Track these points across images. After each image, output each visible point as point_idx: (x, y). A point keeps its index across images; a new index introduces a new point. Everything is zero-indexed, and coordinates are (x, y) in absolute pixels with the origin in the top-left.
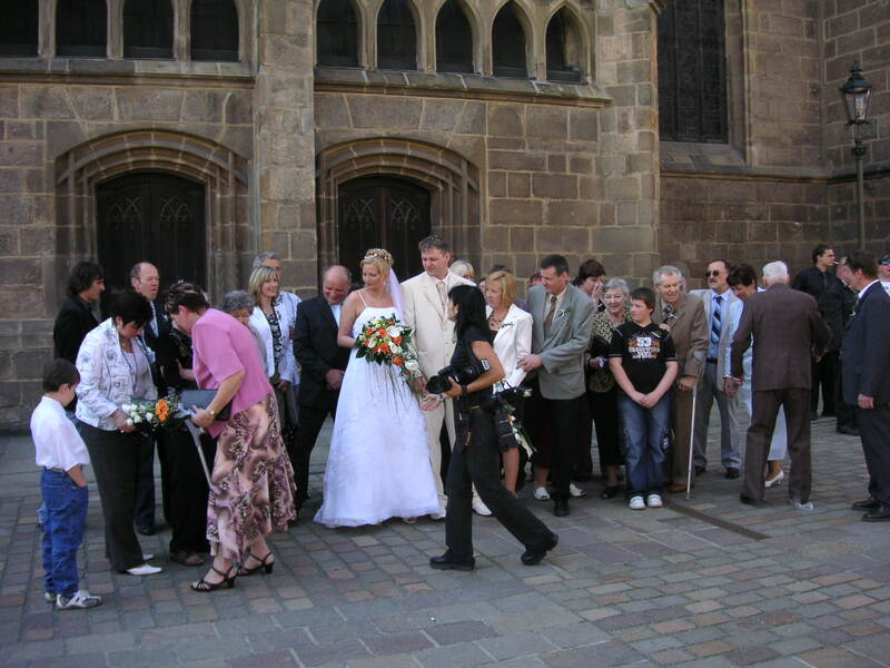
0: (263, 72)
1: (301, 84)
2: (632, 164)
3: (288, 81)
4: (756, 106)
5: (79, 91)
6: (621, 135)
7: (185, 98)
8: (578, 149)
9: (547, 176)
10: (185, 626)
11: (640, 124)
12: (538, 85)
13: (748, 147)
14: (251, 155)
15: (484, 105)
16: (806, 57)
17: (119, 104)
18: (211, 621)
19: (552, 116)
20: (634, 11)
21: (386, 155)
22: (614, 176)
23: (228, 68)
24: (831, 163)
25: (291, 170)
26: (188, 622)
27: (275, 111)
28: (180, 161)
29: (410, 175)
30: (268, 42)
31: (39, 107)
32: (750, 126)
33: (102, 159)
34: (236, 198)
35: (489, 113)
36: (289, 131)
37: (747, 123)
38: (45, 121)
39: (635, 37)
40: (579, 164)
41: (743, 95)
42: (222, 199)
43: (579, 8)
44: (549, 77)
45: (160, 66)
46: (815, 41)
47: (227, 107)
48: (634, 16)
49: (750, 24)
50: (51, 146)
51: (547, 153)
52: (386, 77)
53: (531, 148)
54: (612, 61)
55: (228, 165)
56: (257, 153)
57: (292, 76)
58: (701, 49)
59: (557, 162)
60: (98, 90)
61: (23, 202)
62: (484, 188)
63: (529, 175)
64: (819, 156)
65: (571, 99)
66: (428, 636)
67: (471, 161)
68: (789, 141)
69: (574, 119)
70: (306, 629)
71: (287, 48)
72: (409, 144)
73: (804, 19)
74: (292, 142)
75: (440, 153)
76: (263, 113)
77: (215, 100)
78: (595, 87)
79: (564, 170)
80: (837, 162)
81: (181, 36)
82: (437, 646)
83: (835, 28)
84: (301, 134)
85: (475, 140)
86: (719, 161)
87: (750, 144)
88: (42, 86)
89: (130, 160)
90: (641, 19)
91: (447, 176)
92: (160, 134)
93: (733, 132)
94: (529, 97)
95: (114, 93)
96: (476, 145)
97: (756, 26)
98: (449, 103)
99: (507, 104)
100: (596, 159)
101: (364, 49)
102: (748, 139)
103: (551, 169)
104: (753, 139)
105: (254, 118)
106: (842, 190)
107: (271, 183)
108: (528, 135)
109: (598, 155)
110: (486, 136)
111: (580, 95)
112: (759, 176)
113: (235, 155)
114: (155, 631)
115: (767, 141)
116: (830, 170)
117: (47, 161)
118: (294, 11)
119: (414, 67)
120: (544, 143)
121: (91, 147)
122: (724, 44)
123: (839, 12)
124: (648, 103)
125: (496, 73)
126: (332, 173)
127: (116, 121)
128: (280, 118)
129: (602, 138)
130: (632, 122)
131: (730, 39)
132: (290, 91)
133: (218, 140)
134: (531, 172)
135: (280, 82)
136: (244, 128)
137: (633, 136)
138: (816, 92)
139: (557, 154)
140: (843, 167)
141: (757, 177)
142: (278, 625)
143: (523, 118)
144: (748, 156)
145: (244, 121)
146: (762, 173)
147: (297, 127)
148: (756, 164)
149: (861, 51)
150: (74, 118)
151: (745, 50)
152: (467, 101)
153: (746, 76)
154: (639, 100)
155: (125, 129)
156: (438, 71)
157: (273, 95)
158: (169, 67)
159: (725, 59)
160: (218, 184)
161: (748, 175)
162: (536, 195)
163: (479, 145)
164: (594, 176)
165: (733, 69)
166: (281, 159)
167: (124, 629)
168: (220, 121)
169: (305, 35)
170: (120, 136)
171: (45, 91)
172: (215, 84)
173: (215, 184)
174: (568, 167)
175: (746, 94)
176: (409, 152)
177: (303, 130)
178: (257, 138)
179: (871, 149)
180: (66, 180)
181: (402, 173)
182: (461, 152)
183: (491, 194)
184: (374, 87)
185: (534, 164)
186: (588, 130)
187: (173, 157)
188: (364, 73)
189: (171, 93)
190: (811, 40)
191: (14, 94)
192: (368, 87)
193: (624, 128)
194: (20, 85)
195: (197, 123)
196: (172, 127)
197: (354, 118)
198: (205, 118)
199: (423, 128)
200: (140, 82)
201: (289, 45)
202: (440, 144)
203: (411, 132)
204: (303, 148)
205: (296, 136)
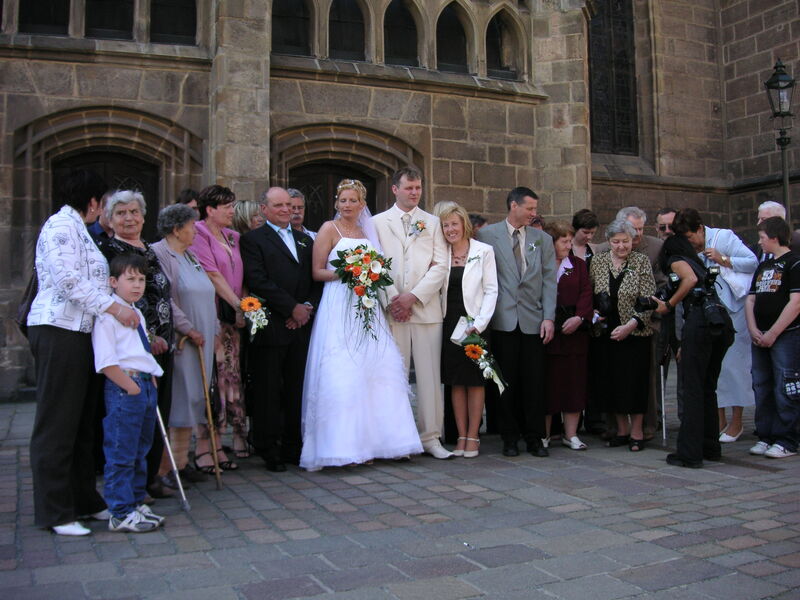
0: (221, 53)
1: (257, 67)
2: (567, 156)
3: (246, 63)
4: (664, 122)
5: (41, 66)
6: (556, 130)
7: (143, 79)
8: (516, 142)
9: (488, 166)
10: (174, 556)
11: (575, 119)
12: (479, 80)
13: (657, 159)
14: (206, 135)
15: (429, 97)
16: (709, 79)
17: (79, 81)
18: (205, 551)
19: (493, 110)
20: (567, 15)
21: (337, 141)
22: (549, 168)
23: (187, 51)
24: (731, 174)
25: (246, 148)
26: (176, 552)
28: (136, 139)
29: (357, 161)
30: (226, 25)
32: (659, 138)
33: (61, 134)
34: (190, 176)
35: (434, 105)
36: (246, 109)
37: (656, 136)
38: (6, 94)
39: (569, 40)
40: (517, 157)
41: (652, 112)
42: (177, 178)
43: (516, 10)
44: (489, 74)
45: (120, 46)
46: (716, 64)
47: (184, 89)
48: (569, 20)
49: (659, 46)
50: (10, 119)
51: (488, 145)
52: (339, 66)
53: (473, 139)
54: (547, 61)
55: (184, 144)
56: (213, 131)
57: (249, 58)
58: (614, 69)
59: (497, 154)
60: (59, 66)
62: (429, 177)
63: (470, 164)
64: (720, 168)
65: (510, 95)
66: (468, 560)
67: (417, 149)
68: (694, 154)
69: (512, 113)
70: (321, 557)
71: (244, 32)
72: (357, 131)
73: (705, 45)
74: (248, 122)
75: (387, 141)
76: (220, 91)
77: (172, 81)
78: (533, 86)
79: (504, 161)
80: (737, 174)
81: (141, 19)
82: (485, 568)
83: (734, 53)
84: (257, 114)
85: (420, 130)
86: (632, 170)
87: (660, 156)
88: (4, 60)
89: (88, 136)
90: (575, 23)
91: (394, 164)
92: (118, 112)
93: (643, 146)
94: (471, 90)
95: (74, 70)
96: (422, 134)
97: (664, 49)
98: (397, 93)
99: (450, 97)
100: (533, 152)
101: (316, 39)
102: (657, 152)
103: (491, 160)
104: (661, 151)
105: (210, 100)
106: (742, 199)
107: (227, 160)
108: (470, 127)
109: (534, 148)
110: (431, 126)
111: (519, 91)
112: (667, 185)
113: (191, 135)
114: (140, 561)
115: (674, 154)
116: (731, 181)
117: (6, 133)
119: (363, 58)
120: (485, 136)
121: (50, 122)
122: (634, 65)
123: (737, 38)
124: (581, 99)
125: (440, 68)
126: (284, 156)
127: (75, 98)
128: (236, 97)
129: (539, 132)
130: (566, 118)
131: (639, 60)
132: (247, 72)
133: (175, 118)
134: (473, 162)
135: (237, 64)
136: (199, 109)
137: (568, 130)
138: (717, 110)
139: (496, 145)
140: (743, 178)
141: (666, 186)
142: (286, 554)
143: (466, 110)
144: (658, 167)
145: (200, 102)
146: (672, 182)
147: (253, 107)
148: (664, 173)
149: (758, 73)
150: (34, 92)
151: (654, 70)
152: (413, 92)
153: (655, 94)
154: (574, 97)
155: (84, 105)
156: (386, 63)
157: (231, 75)
158: (128, 47)
159: (635, 79)
160: (173, 163)
161: (658, 184)
162: (477, 184)
163: (424, 134)
164: (530, 168)
165: (642, 88)
166: (237, 137)
167: (101, 559)
168: (177, 100)
169: (262, 21)
170: (79, 113)
171: (7, 65)
172: (173, 65)
173: (170, 164)
174: (507, 159)
175: (655, 110)
176: (358, 139)
177: (259, 110)
178: (213, 117)
179: (770, 161)
180: (24, 153)
181: (350, 159)
182: (407, 139)
183: (435, 182)
184: (327, 75)
185: (476, 154)
186: (525, 124)
187: (130, 135)
188: (316, 61)
189: (130, 72)
190: (711, 63)
192: (320, 74)
193: (559, 123)
195: (155, 102)
196: (130, 105)
197: (306, 104)
198: (163, 98)
199: (371, 116)
200: (100, 59)
201: (247, 29)
202: (388, 132)
203: (360, 119)
204: (258, 128)
205: (252, 115)
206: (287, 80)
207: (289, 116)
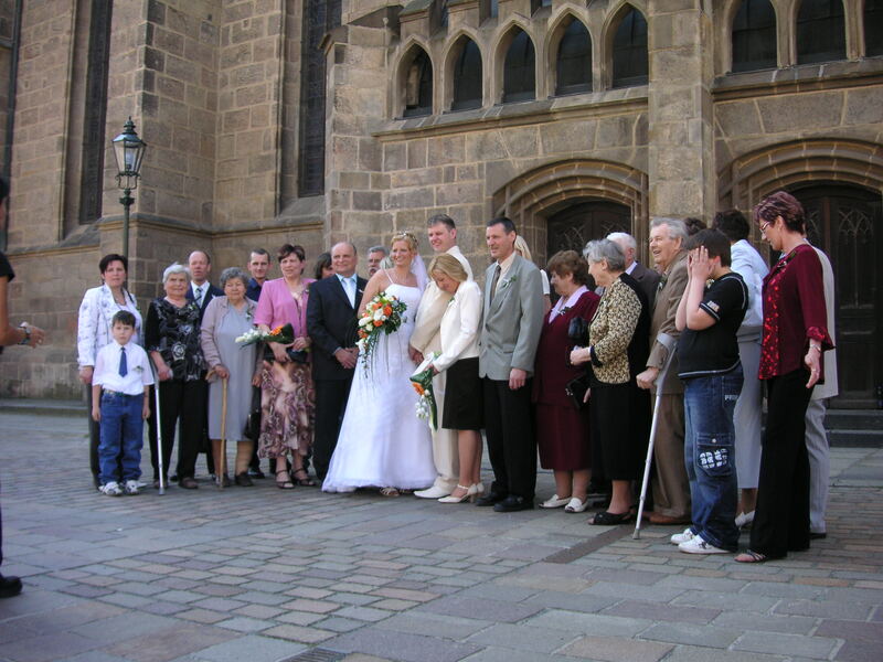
1: (688, 95)
3: (676, 94)
5: (511, 133)
17: (543, 140)
23: (635, 91)
25: (679, 183)
27: (662, 126)
28: (602, 187)
29: (845, 180)
31: (480, 152)
36: (676, 143)
38: (485, 162)
45: (575, 100)
47: (637, 130)
50: (489, 184)
55: (641, 187)
57: (679, 88)
60: (525, 130)
61: (467, 233)
71: (674, 61)
72: (833, 143)
74: (679, 155)
77: (625, 125)
84: (689, 146)
88: (482, 133)
89: (560, 190)
95: (538, 131)
107: (658, 198)
117: (487, 196)
118: (681, 22)
121: (527, 182)
127: (541, 157)
128: (667, 132)
132: (677, 104)
133: (629, 163)
135: (667, 97)
147: (684, 139)
150: (507, 157)
155: (549, 162)
156: (866, 56)
157: (660, 110)
166: (668, 174)
168: (631, 143)
169: (692, 45)
170: (549, 169)
171: (486, 135)
172: (624, 109)
173: (635, 206)
176: (835, 153)
177: (691, 142)
181: (835, 178)
187: (595, 184)
188: (775, 73)
189: (587, 123)
191: (463, 142)
192: (777, 87)
194: (466, 134)
195: (610, 149)
196: (587, 156)
197: (766, 123)
198: (617, 143)
199: (846, 123)
200: (558, 116)
201: (676, 57)
202: (866, 139)
203: (831, 129)
204: (690, 160)
205: (683, 148)
206: (744, 101)
207: (746, 140)
